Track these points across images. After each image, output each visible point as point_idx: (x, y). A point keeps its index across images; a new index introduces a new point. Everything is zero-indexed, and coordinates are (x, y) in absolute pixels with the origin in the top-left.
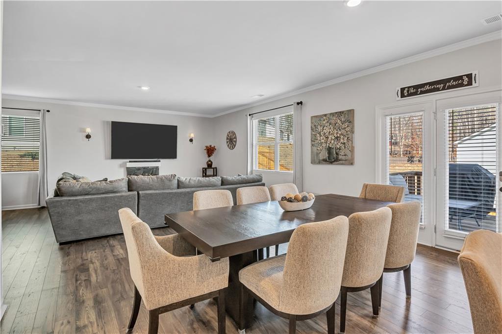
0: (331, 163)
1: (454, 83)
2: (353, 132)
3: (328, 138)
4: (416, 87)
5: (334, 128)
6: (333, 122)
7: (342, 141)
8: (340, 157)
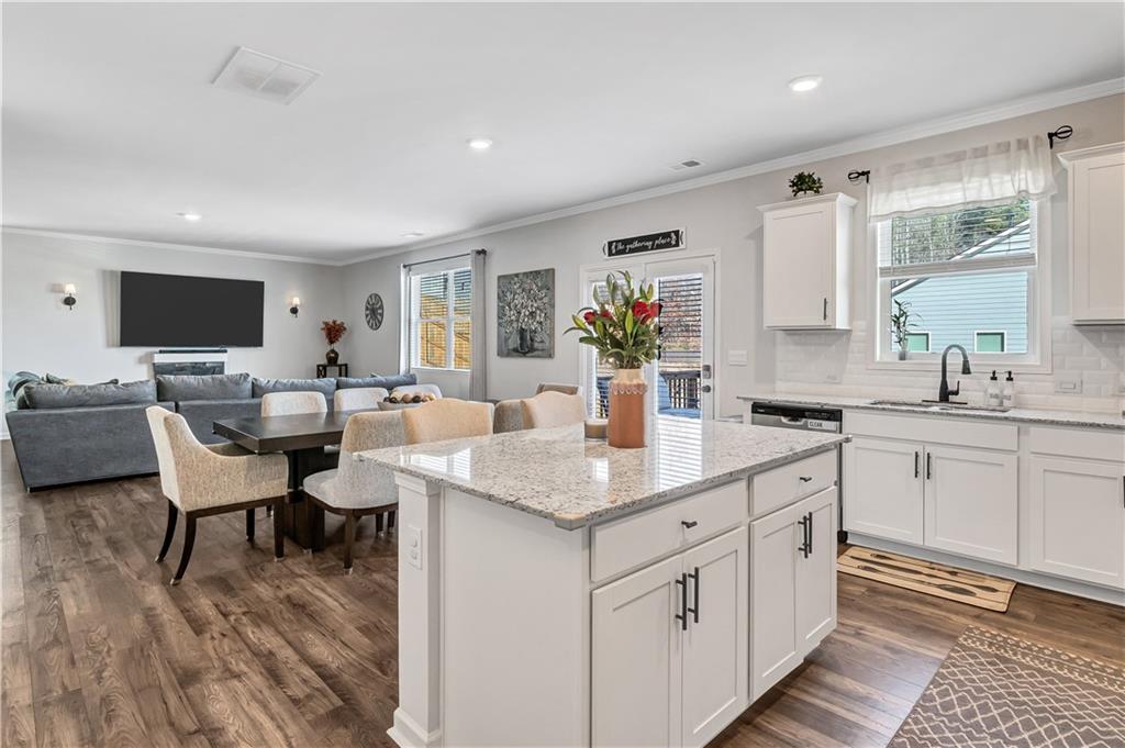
0: (524, 354)
1: (663, 242)
2: (553, 306)
3: (519, 313)
4: (626, 242)
5: (529, 298)
6: (527, 287)
7: (538, 318)
8: (536, 345)
